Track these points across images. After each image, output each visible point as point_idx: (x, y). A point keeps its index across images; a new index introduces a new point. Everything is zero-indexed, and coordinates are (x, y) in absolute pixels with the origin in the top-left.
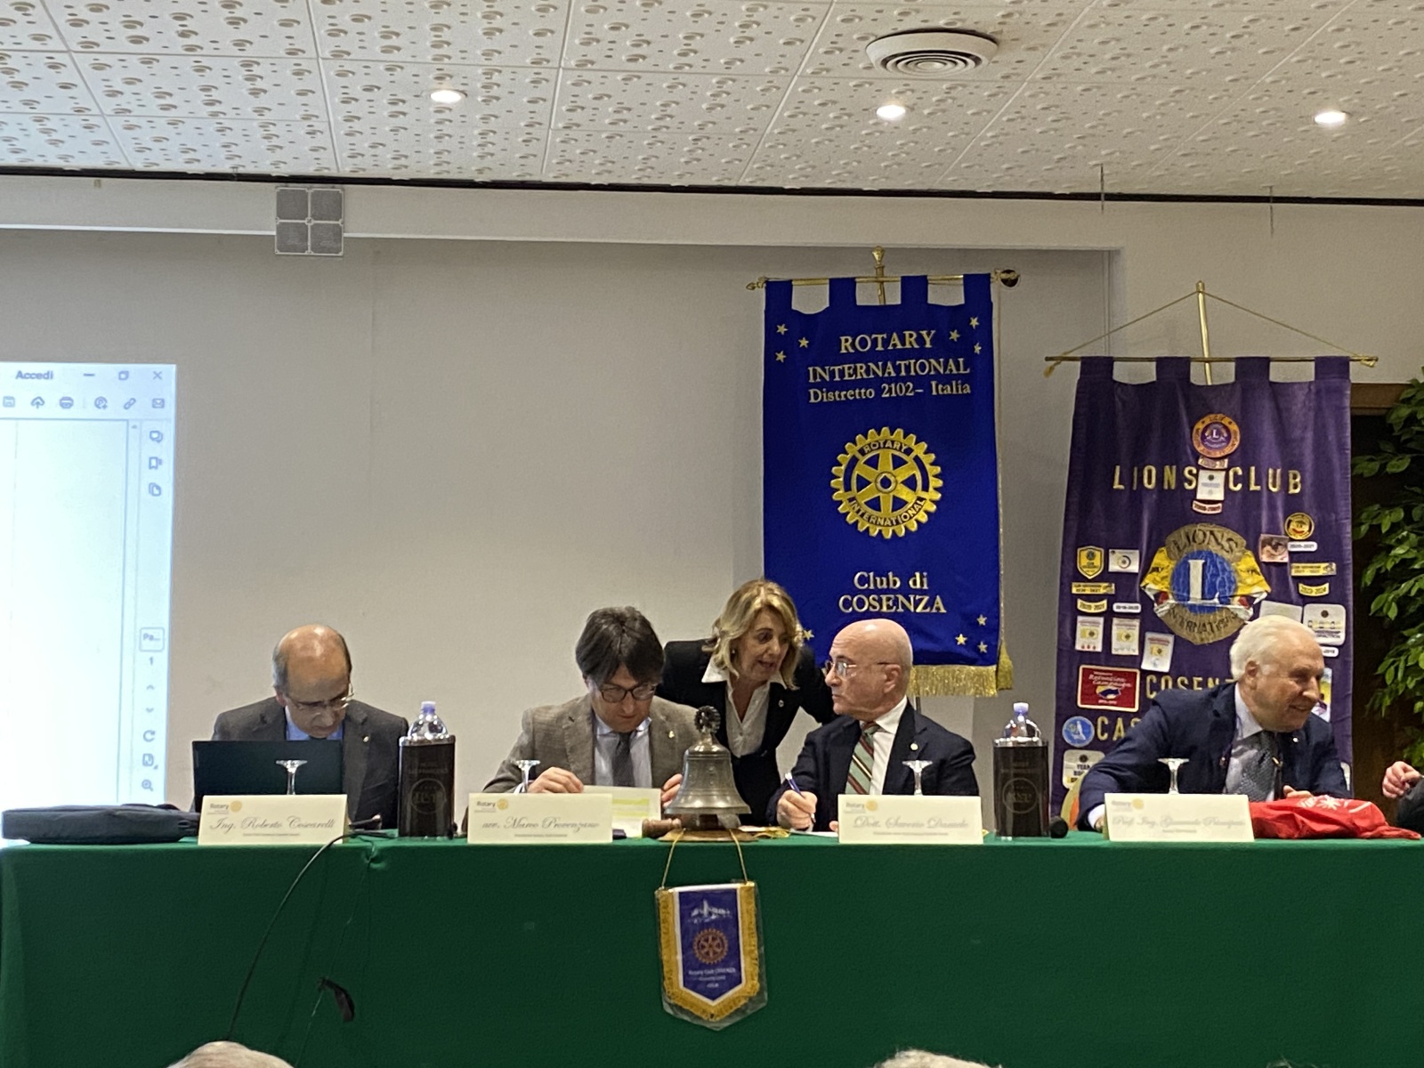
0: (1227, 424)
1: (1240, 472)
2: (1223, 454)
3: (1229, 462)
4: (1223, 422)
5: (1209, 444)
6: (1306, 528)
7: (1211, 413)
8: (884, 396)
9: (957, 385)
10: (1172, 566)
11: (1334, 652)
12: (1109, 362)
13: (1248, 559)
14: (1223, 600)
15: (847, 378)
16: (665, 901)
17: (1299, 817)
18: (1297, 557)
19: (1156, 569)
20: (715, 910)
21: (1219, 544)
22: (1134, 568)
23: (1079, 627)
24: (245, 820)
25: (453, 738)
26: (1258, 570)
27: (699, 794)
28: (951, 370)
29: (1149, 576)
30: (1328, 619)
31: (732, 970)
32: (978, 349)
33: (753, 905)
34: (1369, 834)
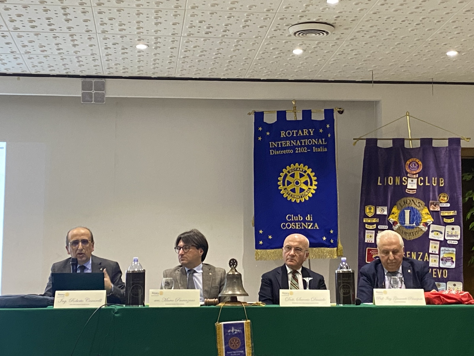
0: (418, 162)
1: (422, 179)
2: (416, 173)
3: (418, 176)
4: (416, 161)
5: (411, 169)
6: (446, 199)
7: (412, 157)
8: (296, 152)
9: (322, 148)
10: (399, 212)
11: (456, 242)
12: (376, 140)
13: (425, 209)
14: (417, 224)
15: (283, 146)
16: (219, 327)
17: (442, 297)
18: (443, 209)
19: (393, 214)
20: (236, 330)
21: (415, 204)
22: (386, 213)
23: (366, 234)
24: (70, 299)
25: (144, 270)
26: (429, 213)
27: (230, 289)
28: (320, 143)
29: (391, 216)
30: (454, 231)
31: (242, 352)
32: (329, 135)
33: (250, 328)
34: (466, 303)
